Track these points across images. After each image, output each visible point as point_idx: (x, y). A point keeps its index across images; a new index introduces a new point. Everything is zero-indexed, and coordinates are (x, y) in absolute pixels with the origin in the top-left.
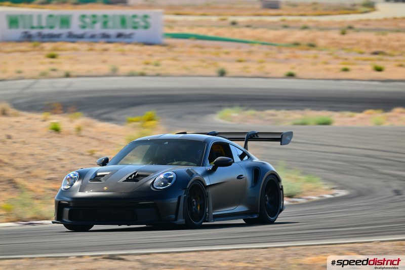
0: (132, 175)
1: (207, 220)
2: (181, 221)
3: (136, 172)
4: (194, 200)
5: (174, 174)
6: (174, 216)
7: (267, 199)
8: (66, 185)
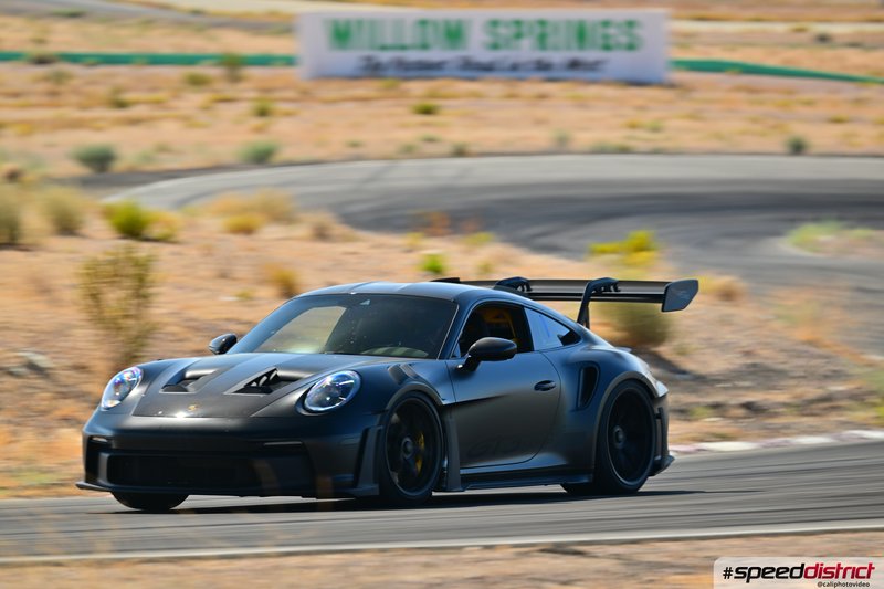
0: (262, 377)
1: (444, 486)
2: (368, 487)
3: (272, 371)
4: (408, 439)
5: (357, 376)
6: (351, 475)
7: (621, 436)
8: (113, 398)
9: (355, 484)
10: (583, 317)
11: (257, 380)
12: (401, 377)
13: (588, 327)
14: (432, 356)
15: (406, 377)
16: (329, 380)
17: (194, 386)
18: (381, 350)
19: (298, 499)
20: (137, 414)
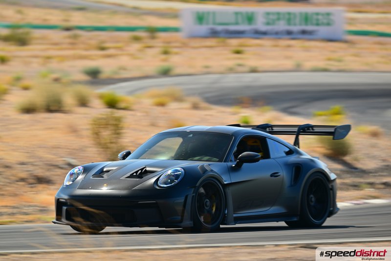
0: (139, 170)
1: (226, 222)
2: (188, 223)
3: (144, 168)
4: (207, 200)
5: (183, 170)
6: (180, 217)
7: (313, 199)
8: (69, 181)
9: (181, 221)
10: (297, 143)
11: (136, 172)
12: (205, 171)
13: (299, 148)
14: (220, 161)
15: (206, 170)
16: (170, 172)
17: (107, 175)
18: (197, 158)
19: (157, 229)
20: (80, 188)
